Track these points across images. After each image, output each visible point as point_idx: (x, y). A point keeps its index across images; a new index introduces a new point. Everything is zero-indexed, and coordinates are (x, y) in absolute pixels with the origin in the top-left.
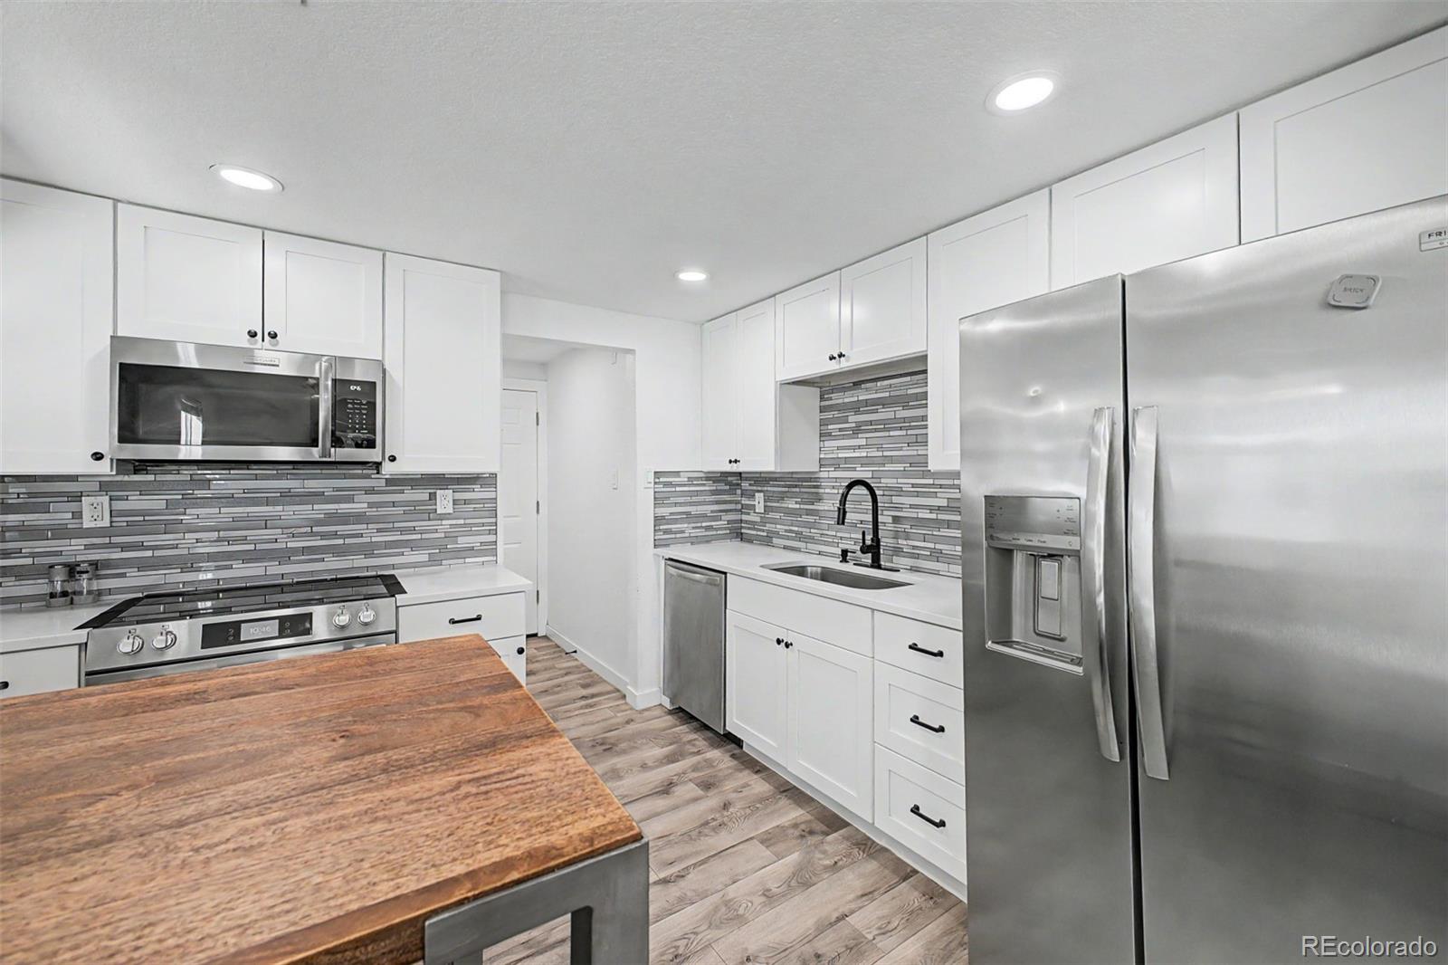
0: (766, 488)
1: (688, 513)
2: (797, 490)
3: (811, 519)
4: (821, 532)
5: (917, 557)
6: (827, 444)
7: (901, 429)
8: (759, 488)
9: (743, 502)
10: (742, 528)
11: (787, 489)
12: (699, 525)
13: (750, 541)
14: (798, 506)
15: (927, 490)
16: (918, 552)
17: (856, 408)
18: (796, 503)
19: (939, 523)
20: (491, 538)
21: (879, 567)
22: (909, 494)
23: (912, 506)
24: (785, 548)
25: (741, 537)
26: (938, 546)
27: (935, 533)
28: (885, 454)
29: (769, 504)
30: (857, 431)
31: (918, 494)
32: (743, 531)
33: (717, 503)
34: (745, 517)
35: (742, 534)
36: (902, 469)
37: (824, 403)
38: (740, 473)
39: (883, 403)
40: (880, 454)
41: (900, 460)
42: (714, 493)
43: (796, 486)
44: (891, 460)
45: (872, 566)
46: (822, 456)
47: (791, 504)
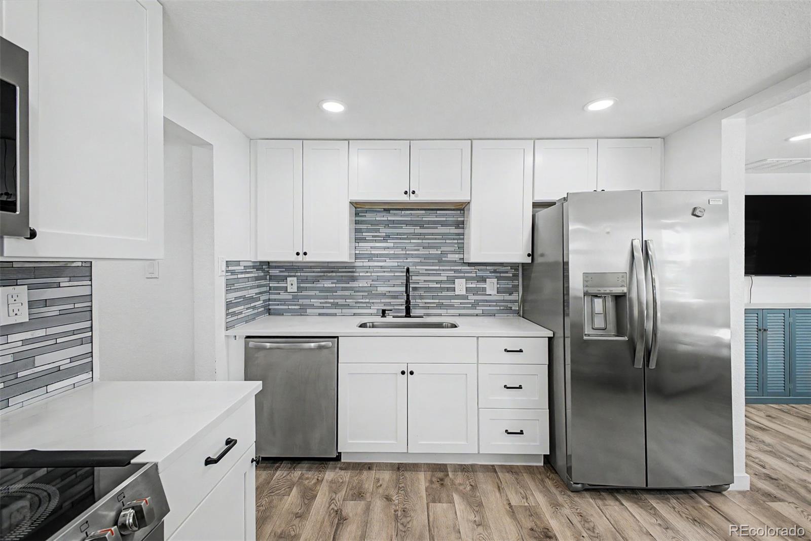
0: (299, 274)
1: (244, 297)
2: (334, 274)
3: (347, 293)
4: (355, 301)
5: (428, 308)
6: (361, 244)
7: (418, 239)
8: (292, 274)
9: (271, 285)
10: (269, 305)
11: (322, 274)
12: (249, 306)
13: (280, 313)
14: (334, 285)
15: (435, 272)
16: (429, 305)
17: (388, 224)
18: (332, 283)
19: (442, 289)
20: (86, 348)
21: (410, 317)
22: (423, 275)
23: (425, 281)
24: (320, 314)
25: (269, 312)
26: (441, 301)
27: (439, 294)
28: (407, 252)
29: (302, 285)
30: (387, 238)
31: (429, 275)
32: (270, 307)
33: (259, 286)
34: (272, 297)
35: (269, 309)
36: (420, 261)
37: (357, 219)
38: (269, 262)
39: (407, 223)
40: (404, 252)
41: (418, 256)
42: (257, 279)
43: (332, 272)
44: (412, 256)
45: (406, 317)
46: (357, 252)
47: (328, 284)
